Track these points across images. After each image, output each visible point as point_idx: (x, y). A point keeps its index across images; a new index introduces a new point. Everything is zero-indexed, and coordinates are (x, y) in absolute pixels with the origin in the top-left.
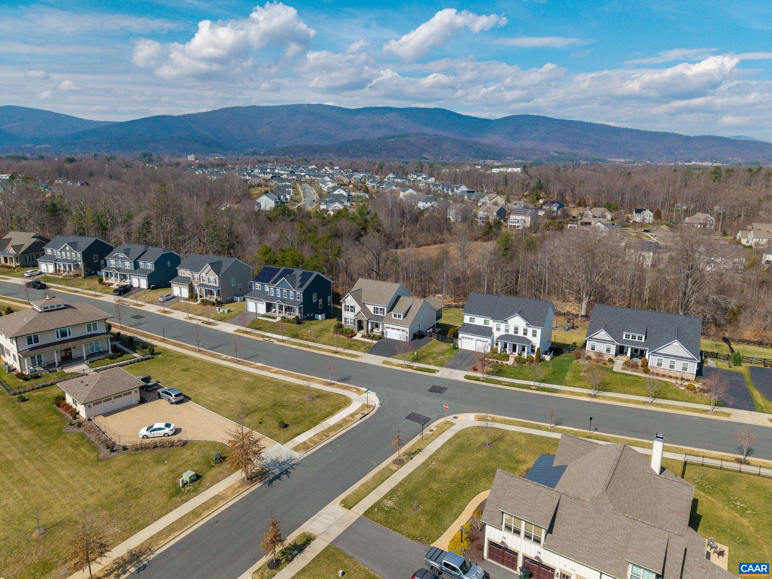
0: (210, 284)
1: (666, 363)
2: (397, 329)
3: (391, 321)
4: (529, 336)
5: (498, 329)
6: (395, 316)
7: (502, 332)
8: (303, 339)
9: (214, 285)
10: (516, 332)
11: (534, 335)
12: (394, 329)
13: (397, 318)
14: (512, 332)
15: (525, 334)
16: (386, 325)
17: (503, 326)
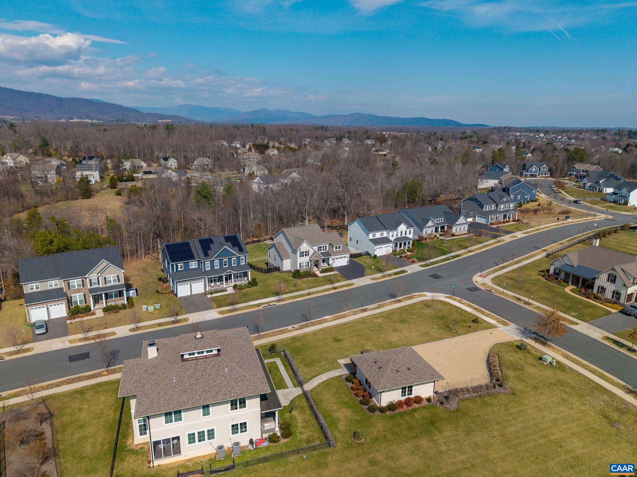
0: (108, 285)
1: (458, 227)
2: (340, 258)
3: (336, 253)
4: (408, 235)
5: (393, 236)
6: (336, 248)
7: (395, 237)
8: (286, 293)
9: (117, 283)
10: (401, 235)
11: (410, 233)
12: (338, 258)
13: (338, 249)
14: (399, 236)
15: (406, 234)
16: (332, 257)
17: (395, 233)
